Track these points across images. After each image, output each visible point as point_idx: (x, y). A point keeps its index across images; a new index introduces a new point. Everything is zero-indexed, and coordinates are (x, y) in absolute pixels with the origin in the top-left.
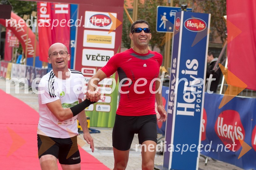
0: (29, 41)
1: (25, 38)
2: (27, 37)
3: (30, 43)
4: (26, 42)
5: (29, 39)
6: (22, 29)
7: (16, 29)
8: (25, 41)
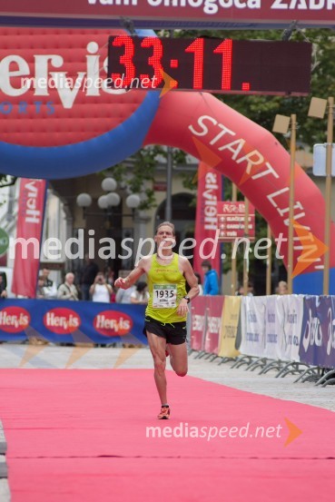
0: (297, 212)
1: (283, 201)
2: (292, 197)
3: (300, 221)
4: (286, 215)
5: (299, 205)
6: (271, 170)
7: (248, 170)
8: (282, 212)
